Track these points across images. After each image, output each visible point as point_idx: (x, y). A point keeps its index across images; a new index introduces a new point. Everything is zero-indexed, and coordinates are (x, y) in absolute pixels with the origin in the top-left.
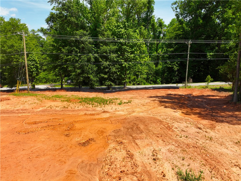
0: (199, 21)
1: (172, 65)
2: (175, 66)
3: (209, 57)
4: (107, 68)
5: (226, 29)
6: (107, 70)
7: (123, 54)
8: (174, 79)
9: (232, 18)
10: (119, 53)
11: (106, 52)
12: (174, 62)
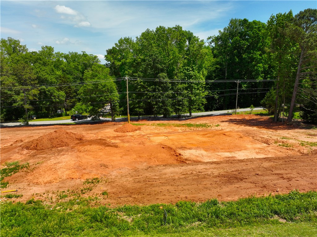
0: (236, 59)
1: (213, 94)
2: (216, 95)
3: (244, 88)
4: (181, 101)
5: (256, 67)
6: (181, 103)
7: (191, 91)
8: (214, 106)
9: (259, 59)
10: (188, 89)
11: (180, 89)
12: (215, 92)
